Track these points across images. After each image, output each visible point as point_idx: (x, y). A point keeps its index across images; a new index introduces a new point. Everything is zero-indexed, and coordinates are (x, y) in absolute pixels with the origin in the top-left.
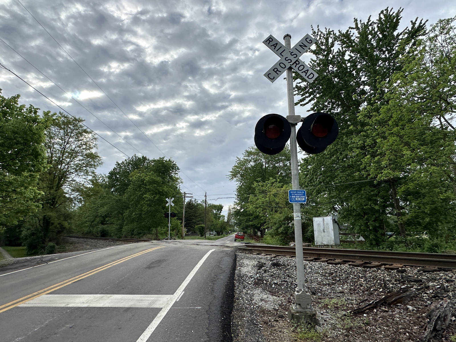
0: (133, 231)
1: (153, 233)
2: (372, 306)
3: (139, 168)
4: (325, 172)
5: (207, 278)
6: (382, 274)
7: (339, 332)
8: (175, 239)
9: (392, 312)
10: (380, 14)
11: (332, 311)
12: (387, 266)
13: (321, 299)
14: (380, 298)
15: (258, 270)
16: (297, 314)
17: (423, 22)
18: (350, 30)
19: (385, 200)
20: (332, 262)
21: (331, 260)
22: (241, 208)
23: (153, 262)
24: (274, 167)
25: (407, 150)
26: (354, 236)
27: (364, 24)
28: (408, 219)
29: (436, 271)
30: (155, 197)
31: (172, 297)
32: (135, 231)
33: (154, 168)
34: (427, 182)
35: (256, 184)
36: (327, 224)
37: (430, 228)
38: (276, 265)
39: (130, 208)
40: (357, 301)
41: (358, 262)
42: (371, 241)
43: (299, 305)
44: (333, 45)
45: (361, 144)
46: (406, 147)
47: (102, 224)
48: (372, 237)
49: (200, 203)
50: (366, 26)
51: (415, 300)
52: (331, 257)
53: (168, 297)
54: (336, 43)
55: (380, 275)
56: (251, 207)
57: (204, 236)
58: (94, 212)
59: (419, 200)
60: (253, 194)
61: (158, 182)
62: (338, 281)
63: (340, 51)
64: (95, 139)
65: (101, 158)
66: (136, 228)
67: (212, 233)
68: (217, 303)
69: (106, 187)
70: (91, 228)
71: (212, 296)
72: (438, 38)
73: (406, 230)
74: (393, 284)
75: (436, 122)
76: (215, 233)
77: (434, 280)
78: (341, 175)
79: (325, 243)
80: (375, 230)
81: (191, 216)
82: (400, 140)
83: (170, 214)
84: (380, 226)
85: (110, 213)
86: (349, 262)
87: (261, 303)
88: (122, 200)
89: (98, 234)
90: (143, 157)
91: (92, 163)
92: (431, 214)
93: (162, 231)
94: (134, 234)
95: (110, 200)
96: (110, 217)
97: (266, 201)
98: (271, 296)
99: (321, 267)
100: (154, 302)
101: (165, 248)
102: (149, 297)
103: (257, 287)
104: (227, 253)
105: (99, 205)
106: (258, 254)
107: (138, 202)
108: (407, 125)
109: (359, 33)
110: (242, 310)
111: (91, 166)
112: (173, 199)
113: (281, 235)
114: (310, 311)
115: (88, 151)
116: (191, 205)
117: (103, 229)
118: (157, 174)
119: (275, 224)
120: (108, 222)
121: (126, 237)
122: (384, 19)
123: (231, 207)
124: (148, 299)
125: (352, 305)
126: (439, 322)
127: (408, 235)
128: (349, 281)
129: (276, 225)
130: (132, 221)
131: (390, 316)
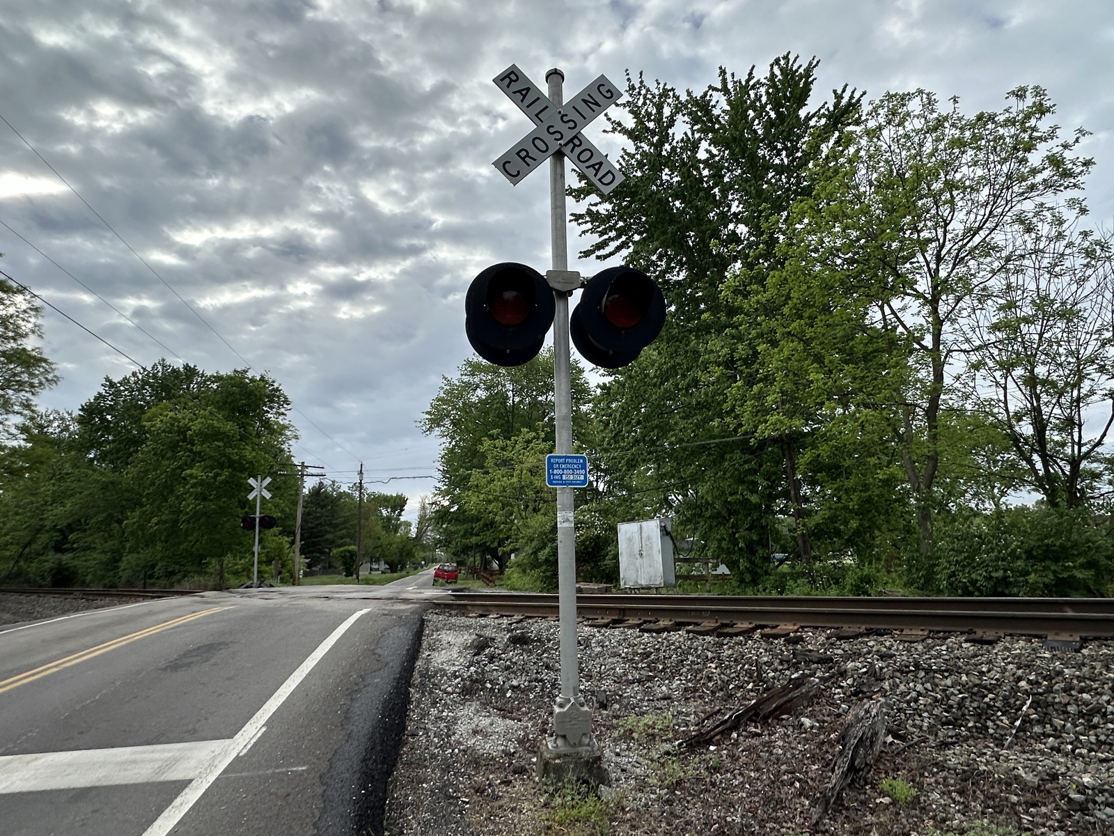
0: (153, 567)
1: (212, 570)
2: (728, 725)
3: (174, 396)
4: (648, 417)
5: (338, 686)
6: (756, 649)
7: (652, 796)
8: (271, 586)
9: (769, 734)
10: (772, 66)
11: (640, 745)
12: (767, 631)
13: (617, 717)
14: (745, 705)
15: (475, 655)
16: (557, 761)
17: (857, 95)
18: (710, 92)
19: (774, 481)
20: (652, 626)
21: (650, 622)
22: (453, 503)
23: (190, 651)
24: (535, 404)
25: (817, 373)
26: (707, 564)
27: (740, 82)
28: (818, 524)
29: (861, 635)
30: (217, 475)
31: (229, 746)
32: (157, 567)
33: (218, 397)
34: (854, 443)
35: (487, 443)
36: (649, 538)
37: (859, 542)
38: (520, 641)
39: (142, 505)
40: (697, 715)
41: (708, 624)
42: (742, 573)
43: (564, 737)
44: (672, 122)
45: (725, 356)
46: (815, 365)
47: (59, 549)
48: (743, 564)
49: (347, 490)
50: (744, 89)
51: (818, 703)
52: (649, 616)
53: (216, 746)
54: (679, 117)
55: (750, 652)
56: (474, 499)
57: (355, 576)
58: (31, 517)
59: (838, 483)
60: (482, 467)
61: (228, 437)
62: (661, 671)
63: (689, 139)
64: (36, 310)
65: (53, 366)
66: (162, 559)
67: (376, 567)
68: (353, 751)
69: (71, 445)
70: (22, 563)
71: (344, 733)
72: (883, 132)
73: (812, 548)
74: (775, 670)
75: (875, 316)
76: (383, 566)
77: (855, 655)
78: (682, 424)
79: (643, 582)
80: (751, 549)
81: (320, 524)
82: (805, 350)
83: (257, 520)
84: (761, 539)
85: (83, 521)
86: (689, 624)
87: (473, 741)
88: (120, 483)
89: (43, 578)
90: (186, 367)
91: (25, 377)
92: (861, 513)
93: (236, 564)
94: (156, 575)
95: (82, 484)
96: (85, 531)
97: (511, 484)
98: (500, 721)
99: (624, 640)
100: (171, 763)
101: (234, 611)
102: (159, 751)
103: (468, 700)
104: (400, 618)
105: (49, 499)
106: (481, 616)
107: (168, 488)
108: (819, 318)
109: (729, 102)
110: (421, 763)
111: (20, 385)
112: (269, 480)
113: (544, 567)
114: (587, 751)
115: (12, 345)
116: (323, 496)
117: (60, 563)
118: (226, 413)
119: (532, 540)
120: (75, 546)
121: (130, 583)
122: (780, 77)
123: (427, 502)
124: (156, 756)
125: (687, 726)
126: (861, 751)
127: (815, 558)
128: (685, 670)
129: (534, 543)
130: (150, 541)
131: (764, 744)
